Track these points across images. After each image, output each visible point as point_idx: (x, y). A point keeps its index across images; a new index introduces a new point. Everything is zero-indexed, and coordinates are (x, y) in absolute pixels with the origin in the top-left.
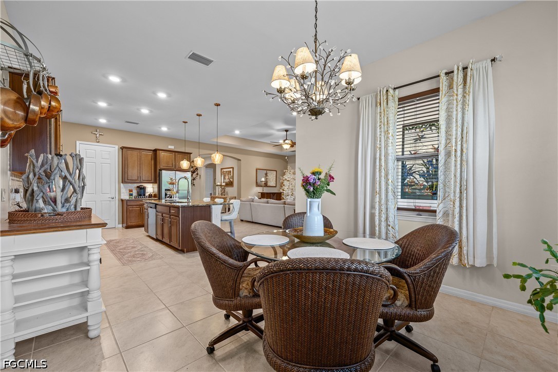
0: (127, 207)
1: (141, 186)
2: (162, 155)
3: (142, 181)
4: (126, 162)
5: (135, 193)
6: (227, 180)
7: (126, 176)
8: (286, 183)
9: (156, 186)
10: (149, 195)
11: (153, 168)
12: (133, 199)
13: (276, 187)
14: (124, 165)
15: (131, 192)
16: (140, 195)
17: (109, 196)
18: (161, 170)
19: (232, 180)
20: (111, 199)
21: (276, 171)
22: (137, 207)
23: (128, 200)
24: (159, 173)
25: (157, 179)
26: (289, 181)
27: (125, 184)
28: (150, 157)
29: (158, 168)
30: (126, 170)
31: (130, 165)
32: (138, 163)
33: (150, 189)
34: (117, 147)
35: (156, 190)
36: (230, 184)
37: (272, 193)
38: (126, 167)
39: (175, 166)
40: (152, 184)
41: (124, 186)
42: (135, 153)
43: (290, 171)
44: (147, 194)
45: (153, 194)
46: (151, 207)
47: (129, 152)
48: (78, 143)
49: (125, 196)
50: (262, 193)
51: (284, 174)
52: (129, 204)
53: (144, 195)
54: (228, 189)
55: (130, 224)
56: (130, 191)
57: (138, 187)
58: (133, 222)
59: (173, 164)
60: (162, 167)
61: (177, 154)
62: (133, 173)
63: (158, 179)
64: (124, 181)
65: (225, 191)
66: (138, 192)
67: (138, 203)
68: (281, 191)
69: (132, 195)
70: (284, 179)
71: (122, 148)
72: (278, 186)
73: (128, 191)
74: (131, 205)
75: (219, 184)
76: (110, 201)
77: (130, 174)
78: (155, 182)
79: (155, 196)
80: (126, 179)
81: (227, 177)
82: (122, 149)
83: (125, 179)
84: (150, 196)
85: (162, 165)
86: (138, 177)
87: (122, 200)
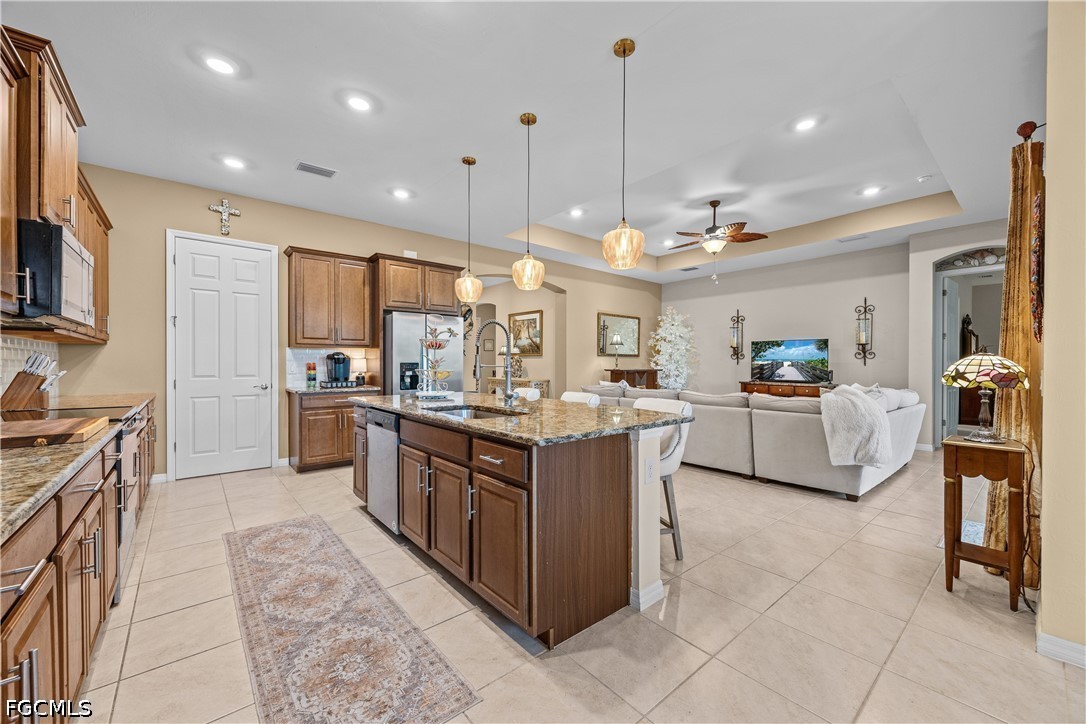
0: (301, 414)
1: (338, 354)
2: (390, 270)
3: (340, 342)
4: (300, 289)
5: (321, 374)
6: (524, 341)
7: (299, 328)
8: (663, 347)
9: (375, 355)
10: (358, 378)
11: (367, 307)
12: (318, 389)
13: (638, 356)
14: (293, 297)
15: (312, 372)
16: (336, 380)
17: (255, 381)
18: (388, 312)
19: (538, 340)
20: (263, 392)
21: (639, 319)
22: (328, 414)
23: (305, 394)
24: (384, 318)
25: (378, 336)
26: (670, 342)
27: (296, 351)
28: (360, 279)
29: (382, 307)
30: (300, 310)
31: (309, 299)
32: (329, 294)
33: (361, 362)
34: (275, 250)
35: (376, 365)
36: (535, 350)
37: (639, 372)
38: (300, 302)
39: (424, 303)
40: (363, 350)
41: (294, 355)
42: (323, 265)
43: (673, 319)
44: (352, 377)
45: (367, 376)
46: (380, 425)
47: (308, 263)
48: (170, 234)
49: (298, 384)
50: (612, 372)
51: (656, 325)
52: (306, 404)
53: (346, 379)
54: (529, 362)
55: (309, 460)
56: (309, 369)
57: (330, 357)
58: (319, 455)
59: (418, 297)
60: (391, 304)
61: (427, 268)
62: (318, 320)
63: (381, 335)
64: (293, 343)
65: (520, 366)
66: (329, 372)
67: (331, 403)
68: (653, 365)
69: (314, 379)
70: (657, 337)
71: (290, 252)
72: (643, 354)
73: (305, 369)
74: (312, 409)
75: (505, 350)
76: (257, 395)
77: (309, 322)
78: (374, 344)
79: (372, 381)
80: (299, 335)
81: (524, 334)
82: (289, 256)
83: (296, 337)
84: (360, 381)
85: (390, 297)
86: (330, 331)
87: (289, 394)
